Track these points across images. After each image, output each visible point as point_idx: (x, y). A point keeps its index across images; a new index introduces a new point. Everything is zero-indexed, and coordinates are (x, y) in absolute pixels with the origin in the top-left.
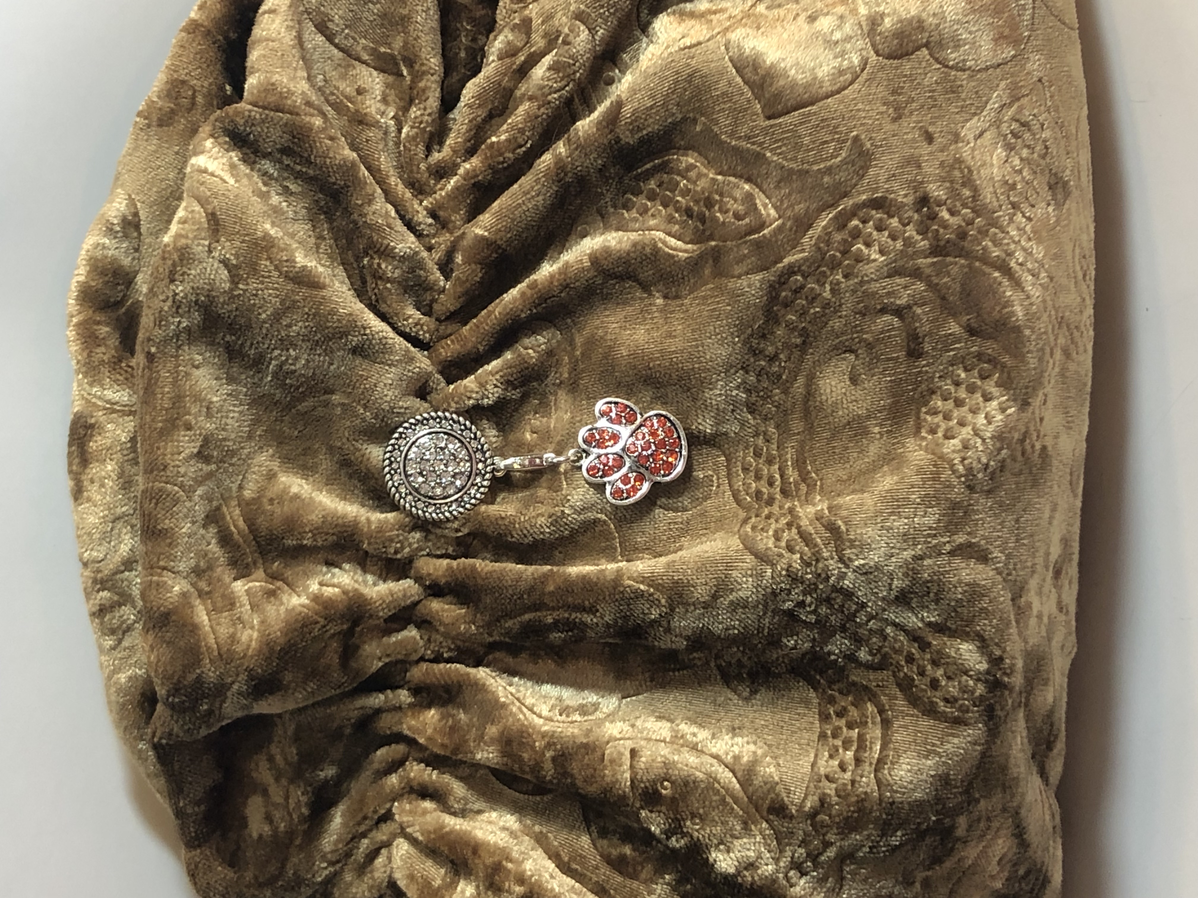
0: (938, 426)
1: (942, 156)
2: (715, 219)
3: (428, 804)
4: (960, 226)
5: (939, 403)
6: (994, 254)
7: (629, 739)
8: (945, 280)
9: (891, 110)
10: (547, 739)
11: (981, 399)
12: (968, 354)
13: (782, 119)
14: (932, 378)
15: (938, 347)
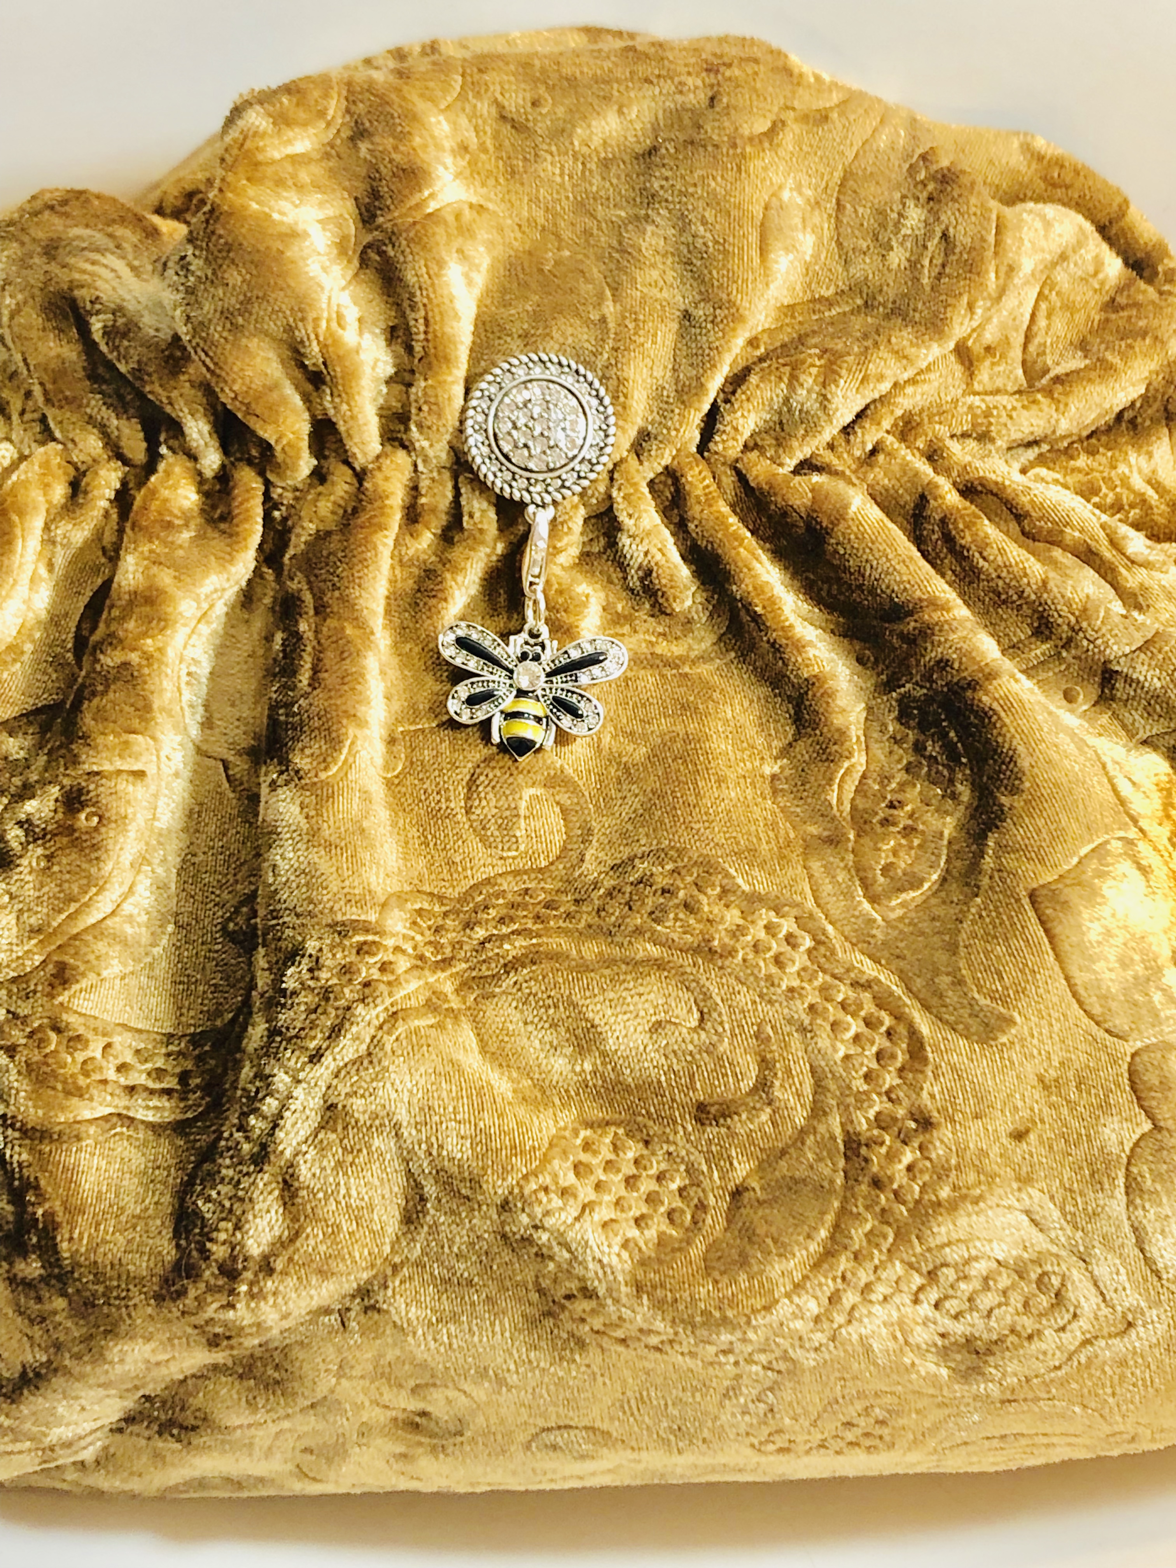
0: (595, 1153)
1: (994, 1153)
2: (884, 837)
3: (60, 492)
4: (891, 1179)
5: (630, 1155)
6: (853, 1231)
7: (159, 768)
8: (810, 1156)
9: (1054, 1073)
10: (156, 654)
11: (638, 1214)
12: (704, 1191)
13: (1031, 914)
14: (668, 1142)
15: (714, 1148)
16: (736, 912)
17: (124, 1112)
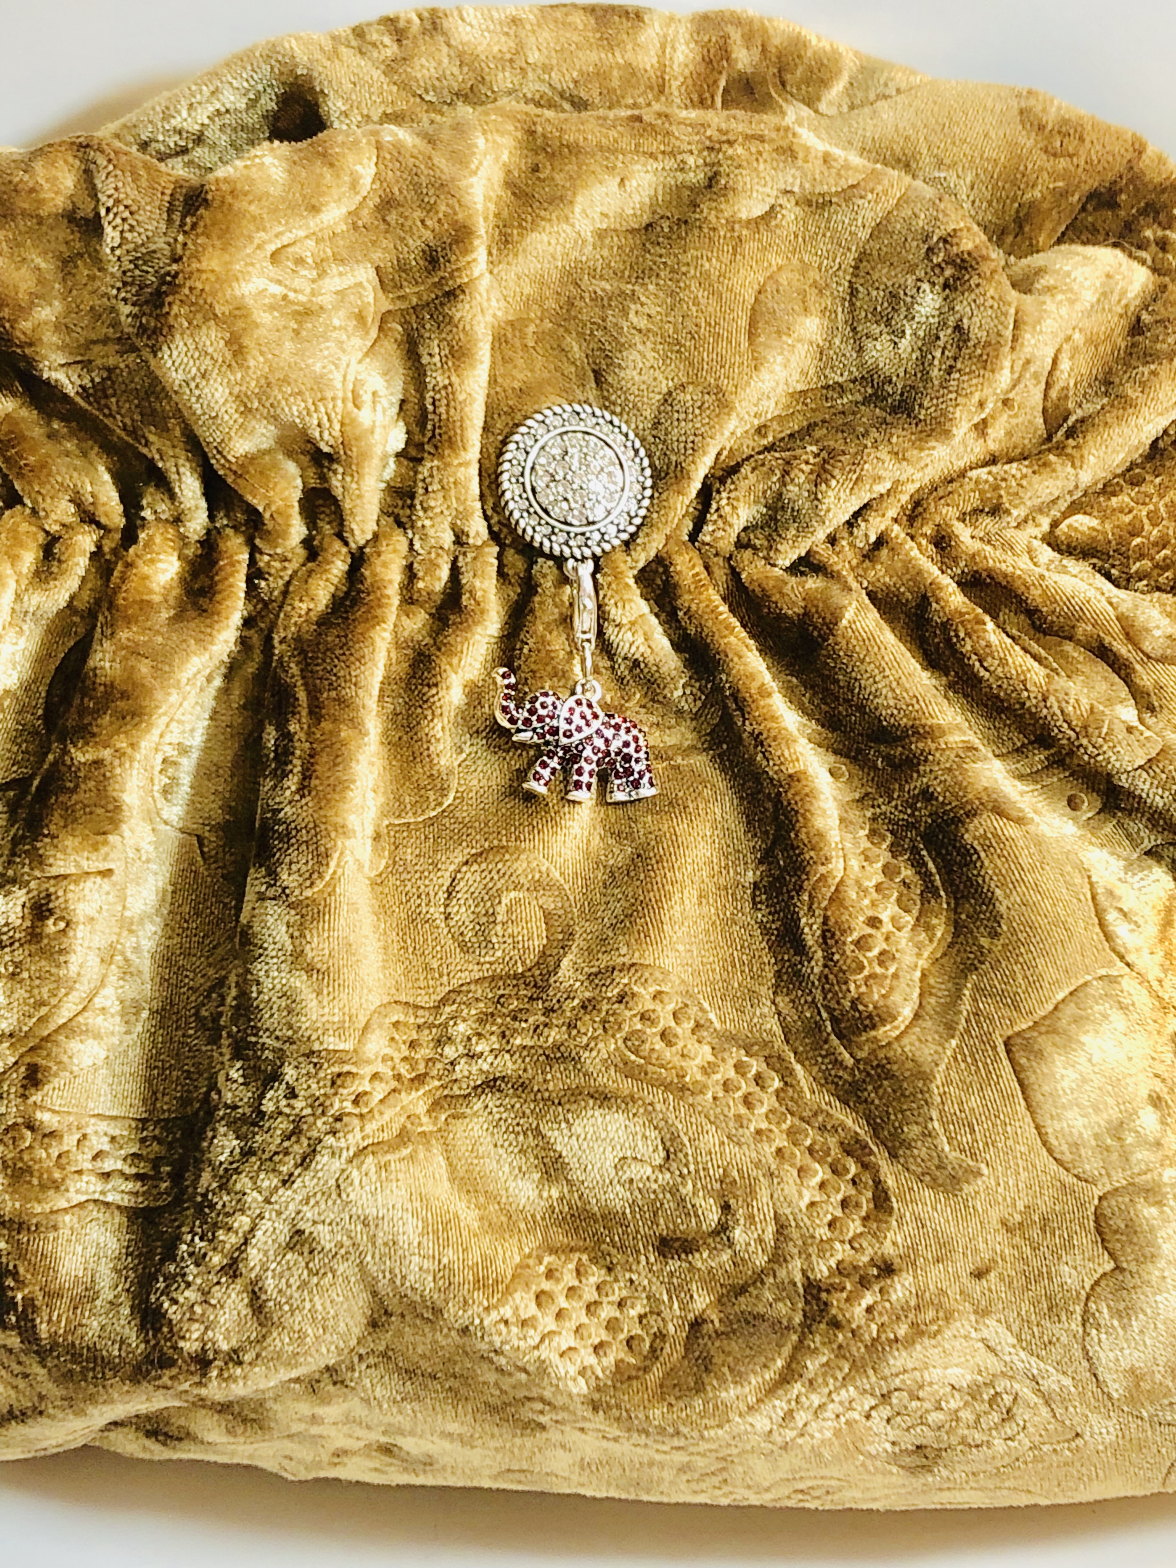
0: (558, 1280)
1: (953, 1292)
5: (593, 1281)
6: (808, 1363)
8: (768, 1296)
9: (1018, 1218)
11: (598, 1340)
12: (663, 1320)
13: (1006, 1062)
14: (631, 1270)
15: (675, 1280)
16: (707, 1049)
17: (102, 1198)
